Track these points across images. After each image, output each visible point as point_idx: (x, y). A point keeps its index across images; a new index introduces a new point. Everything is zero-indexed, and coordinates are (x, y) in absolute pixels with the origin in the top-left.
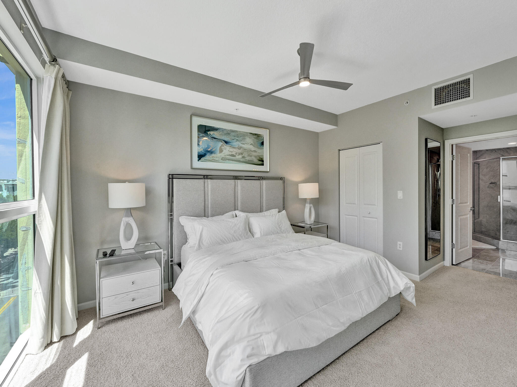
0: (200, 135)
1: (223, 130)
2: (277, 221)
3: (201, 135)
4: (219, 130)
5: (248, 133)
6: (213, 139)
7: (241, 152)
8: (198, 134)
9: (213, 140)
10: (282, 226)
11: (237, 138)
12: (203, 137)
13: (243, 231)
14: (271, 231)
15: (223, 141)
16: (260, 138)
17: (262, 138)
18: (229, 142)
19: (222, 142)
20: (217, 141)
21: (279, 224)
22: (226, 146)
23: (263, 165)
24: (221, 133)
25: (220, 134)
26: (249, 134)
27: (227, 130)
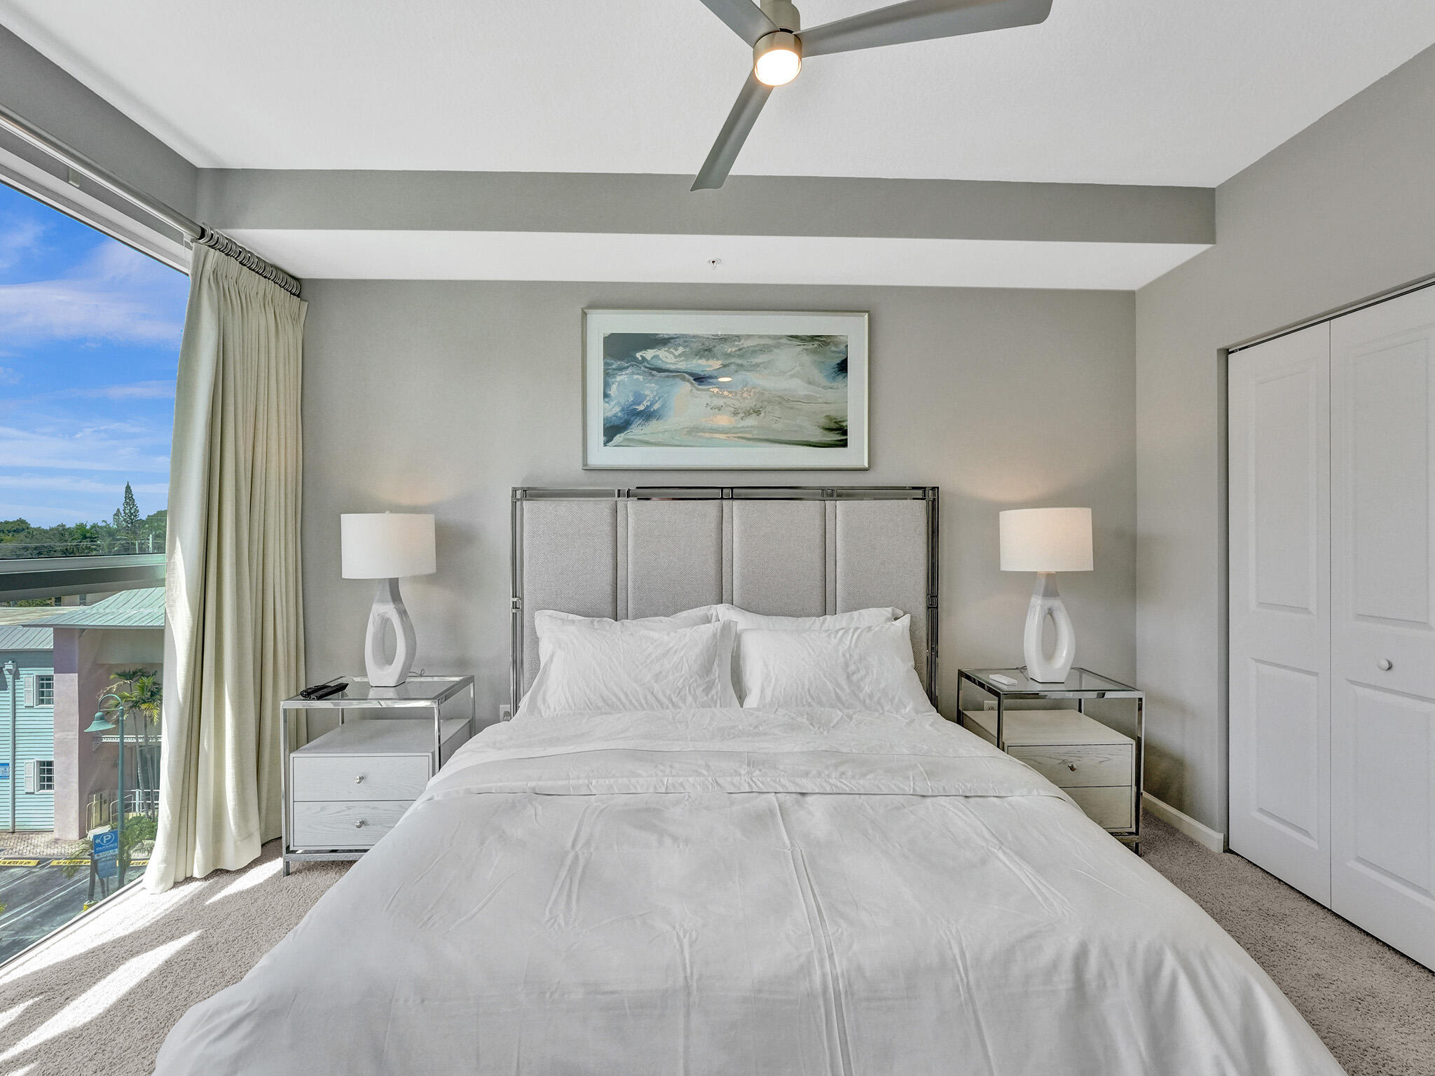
0: (612, 364)
1: (683, 340)
2: (844, 655)
3: (614, 367)
4: (672, 341)
5: (781, 337)
6: (654, 372)
7: (753, 406)
8: (606, 364)
9: (653, 376)
10: (865, 676)
11: (739, 361)
12: (621, 369)
13: (691, 677)
14: (807, 687)
15: (687, 376)
16: (833, 349)
17: (842, 347)
18: (710, 377)
19: (684, 379)
20: (668, 377)
21: (852, 667)
22: (698, 389)
23: (844, 444)
24: (681, 350)
25: (677, 353)
26: (784, 341)
27: (704, 338)
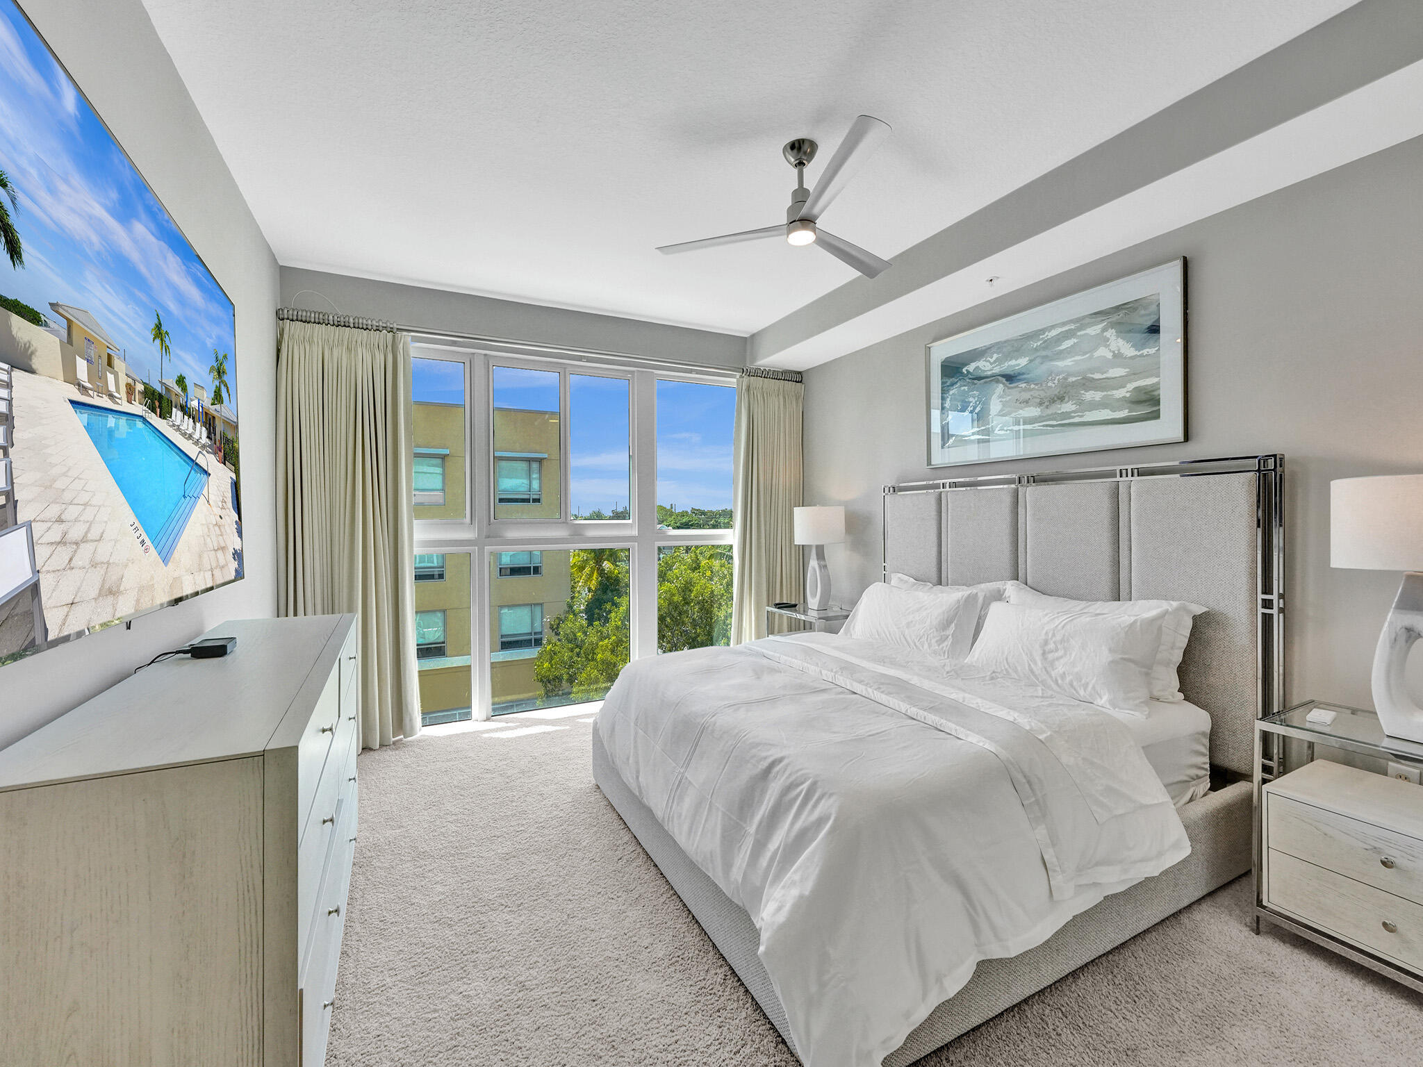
0: (947, 382)
1: (998, 346)
3: (948, 384)
4: (988, 351)
5: (1084, 318)
6: (976, 381)
7: (1056, 392)
8: (943, 383)
9: (975, 384)
11: (1044, 353)
12: (952, 385)
13: (930, 629)
15: (1000, 378)
16: (1143, 312)
17: (1153, 308)
18: (1020, 374)
19: (998, 381)
20: (986, 382)
22: (1009, 388)
24: (995, 356)
25: (992, 360)
26: (1087, 320)
27: (1012, 340)
